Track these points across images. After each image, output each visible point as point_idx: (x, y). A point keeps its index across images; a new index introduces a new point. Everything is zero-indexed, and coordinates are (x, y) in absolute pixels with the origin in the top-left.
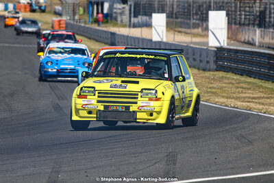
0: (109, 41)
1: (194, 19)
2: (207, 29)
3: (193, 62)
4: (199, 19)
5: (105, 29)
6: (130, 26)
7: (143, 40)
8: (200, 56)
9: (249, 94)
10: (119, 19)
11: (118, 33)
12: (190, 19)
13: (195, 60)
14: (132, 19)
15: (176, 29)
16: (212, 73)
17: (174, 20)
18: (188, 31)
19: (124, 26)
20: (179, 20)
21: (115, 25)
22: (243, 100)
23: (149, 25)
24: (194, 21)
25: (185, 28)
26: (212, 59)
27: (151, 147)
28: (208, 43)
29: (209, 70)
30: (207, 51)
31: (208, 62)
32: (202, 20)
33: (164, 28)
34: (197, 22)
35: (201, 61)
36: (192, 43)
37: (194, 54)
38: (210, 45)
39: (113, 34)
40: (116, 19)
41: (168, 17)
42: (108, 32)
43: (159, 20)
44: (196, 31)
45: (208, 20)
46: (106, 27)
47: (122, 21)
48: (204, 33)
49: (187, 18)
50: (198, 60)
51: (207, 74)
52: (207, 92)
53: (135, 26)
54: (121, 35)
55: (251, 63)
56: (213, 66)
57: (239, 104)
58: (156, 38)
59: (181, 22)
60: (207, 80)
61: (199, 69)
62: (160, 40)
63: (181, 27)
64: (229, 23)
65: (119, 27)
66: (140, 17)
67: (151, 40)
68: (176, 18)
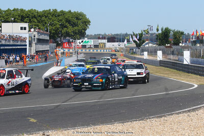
9: (166, 72)
10: (137, 53)
13: (154, 64)
14: (141, 53)
19: (139, 55)
22: (163, 74)
23: (143, 55)
26: (159, 63)
29: (158, 66)
30: (157, 61)
35: (156, 64)
36: (154, 59)
37: (154, 62)
42: (134, 57)
43: (146, 53)
54: (137, 57)
55: (168, 64)
57: (162, 75)
61: (155, 66)
62: (146, 58)
64: (163, 54)
66: (143, 53)
67: (144, 59)
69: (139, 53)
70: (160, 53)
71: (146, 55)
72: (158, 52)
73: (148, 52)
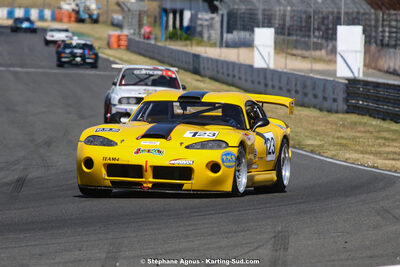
0: (191, 67)
1: (315, 37)
2: (334, 51)
3: (313, 100)
4: (322, 37)
5: (185, 49)
6: (221, 46)
7: (240, 66)
8: (324, 91)
10: (206, 36)
11: (203, 55)
12: (309, 36)
13: (315, 96)
14: (225, 35)
15: (289, 51)
16: (341, 116)
17: (286, 37)
18: (307, 53)
19: (213, 45)
20: (294, 38)
21: (200, 43)
23: (249, 44)
24: (315, 40)
25: (302, 49)
26: (341, 96)
27: (252, 224)
28: (335, 72)
29: (337, 112)
30: (335, 84)
31: (335, 100)
32: (327, 39)
33: (272, 50)
34: (319, 41)
35: (325, 98)
36: (312, 71)
37: (314, 89)
38: (338, 75)
39: (196, 57)
40: (201, 34)
41: (276, 33)
42: (189, 53)
43: (264, 37)
44: (318, 53)
45: (336, 39)
46: (186, 45)
47: (209, 38)
48: (330, 57)
49: (305, 36)
50: (320, 96)
51: (334, 117)
52: (334, 144)
53: (228, 46)
54: (208, 59)
55: (398, 102)
56: (342, 106)
58: (259, 63)
59: (296, 41)
60: (334, 127)
61: (321, 110)
62: (265, 66)
63: (296, 48)
65: (206, 46)
66: (235, 32)
67: (251, 66)
68: (289, 35)
69: (215, 34)
70: (351, 38)
71: (263, 49)
72: (342, 30)
73: (279, 32)
